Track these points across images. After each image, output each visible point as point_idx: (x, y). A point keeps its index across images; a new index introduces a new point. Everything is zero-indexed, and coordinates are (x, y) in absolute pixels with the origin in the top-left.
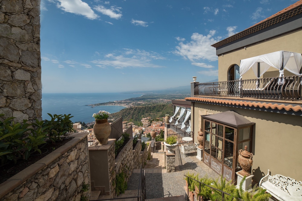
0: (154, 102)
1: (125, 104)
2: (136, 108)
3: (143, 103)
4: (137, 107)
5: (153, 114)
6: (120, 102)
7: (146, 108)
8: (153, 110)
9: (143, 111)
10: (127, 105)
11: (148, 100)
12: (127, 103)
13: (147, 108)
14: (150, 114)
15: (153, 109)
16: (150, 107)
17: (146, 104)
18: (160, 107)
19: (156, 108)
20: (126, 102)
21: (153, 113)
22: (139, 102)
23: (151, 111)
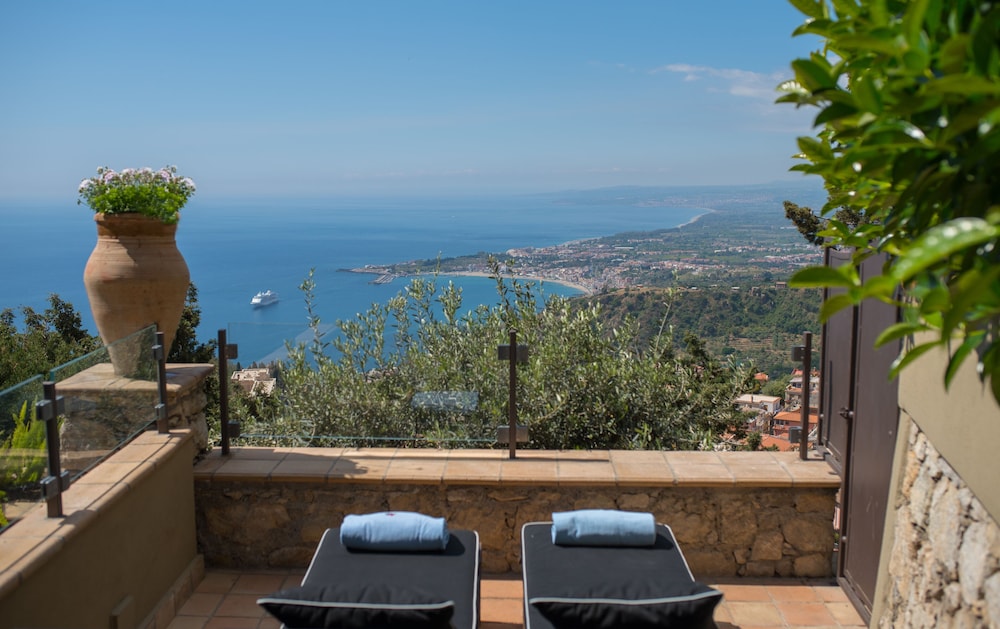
0: (774, 265)
1: (578, 270)
2: (640, 297)
3: (698, 271)
4: (644, 290)
5: (756, 346)
6: (545, 258)
7: (706, 302)
8: (755, 317)
9: (688, 321)
10: (586, 276)
11: (734, 253)
12: (587, 263)
13: (713, 302)
14: (732, 345)
15: (758, 312)
16: (736, 297)
17: (715, 278)
18: (810, 302)
19: (782, 308)
20: (581, 261)
21: (753, 338)
22: (668, 264)
23: (739, 322)
